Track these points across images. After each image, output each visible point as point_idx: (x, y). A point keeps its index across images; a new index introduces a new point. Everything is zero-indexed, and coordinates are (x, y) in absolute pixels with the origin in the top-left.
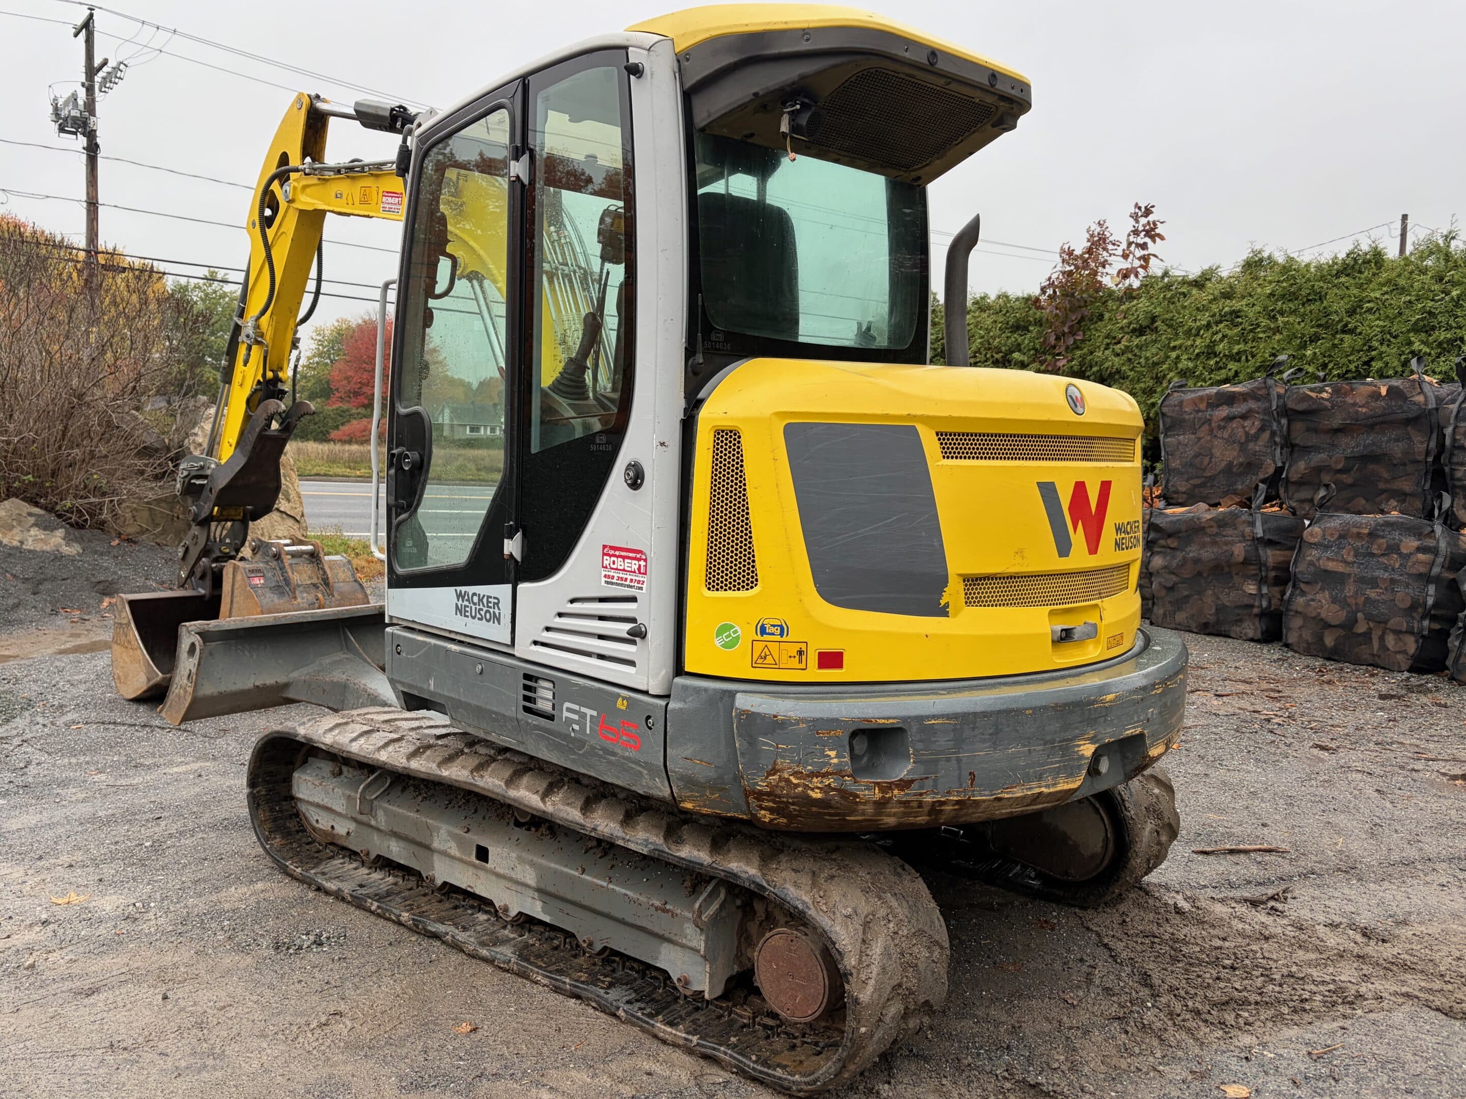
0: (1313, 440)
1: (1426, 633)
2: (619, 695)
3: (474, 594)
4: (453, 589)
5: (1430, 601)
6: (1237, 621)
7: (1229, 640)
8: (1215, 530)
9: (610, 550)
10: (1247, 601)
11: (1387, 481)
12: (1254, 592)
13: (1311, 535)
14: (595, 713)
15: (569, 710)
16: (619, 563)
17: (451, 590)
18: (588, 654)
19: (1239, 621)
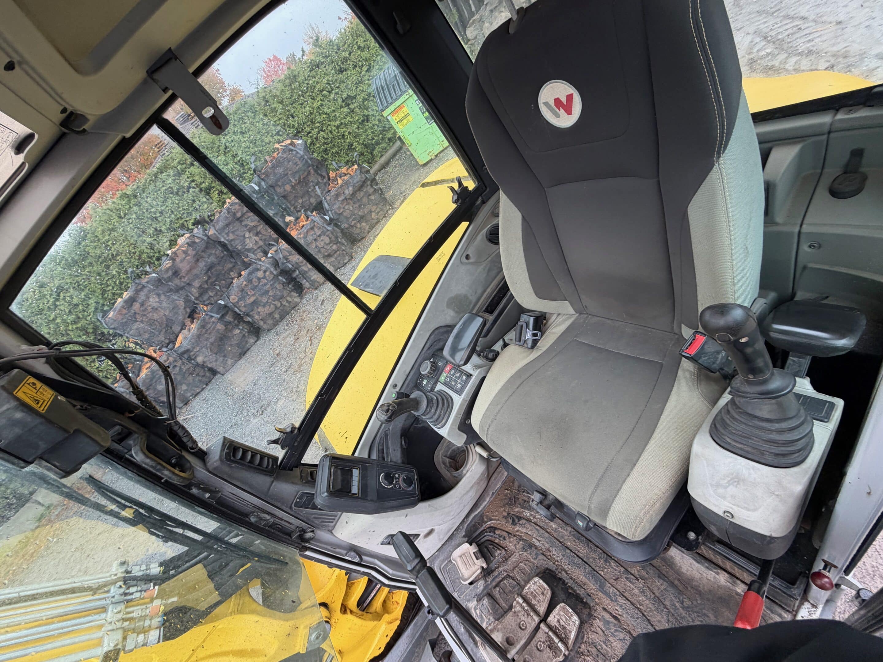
1: (292, 288)
5: (284, 280)
8: (204, 330)
10: (241, 335)
12: (239, 331)
19: (247, 342)
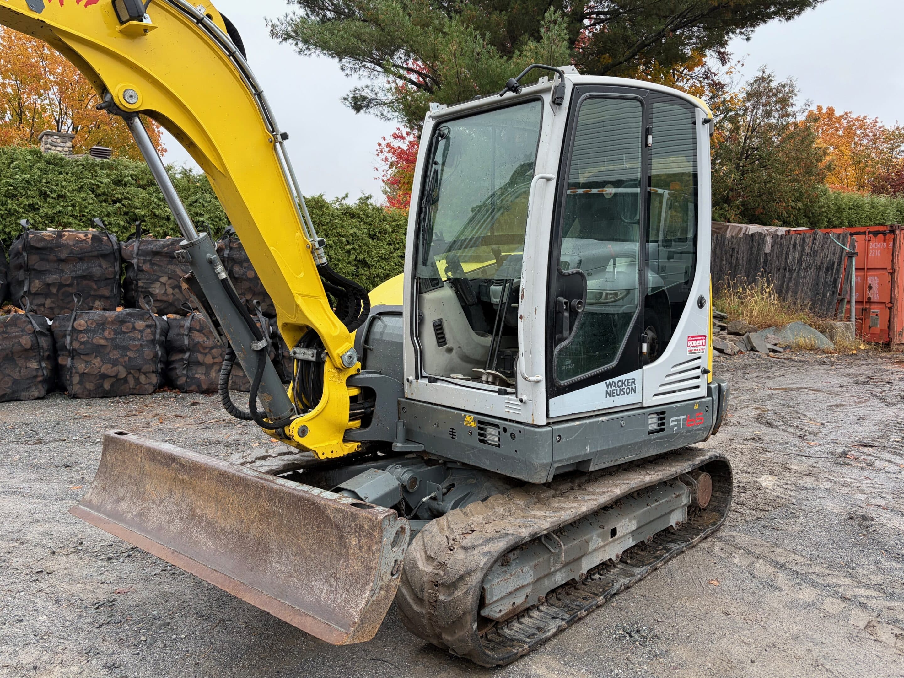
0: (47, 266)
1: (160, 370)
2: (695, 403)
3: (619, 381)
4: (604, 382)
5: (160, 353)
6: (27, 388)
7: (22, 402)
9: (692, 338)
10: (34, 373)
11: (95, 290)
12: (36, 367)
13: (80, 325)
14: (685, 417)
15: (673, 421)
16: (695, 343)
17: (603, 383)
18: (674, 392)
